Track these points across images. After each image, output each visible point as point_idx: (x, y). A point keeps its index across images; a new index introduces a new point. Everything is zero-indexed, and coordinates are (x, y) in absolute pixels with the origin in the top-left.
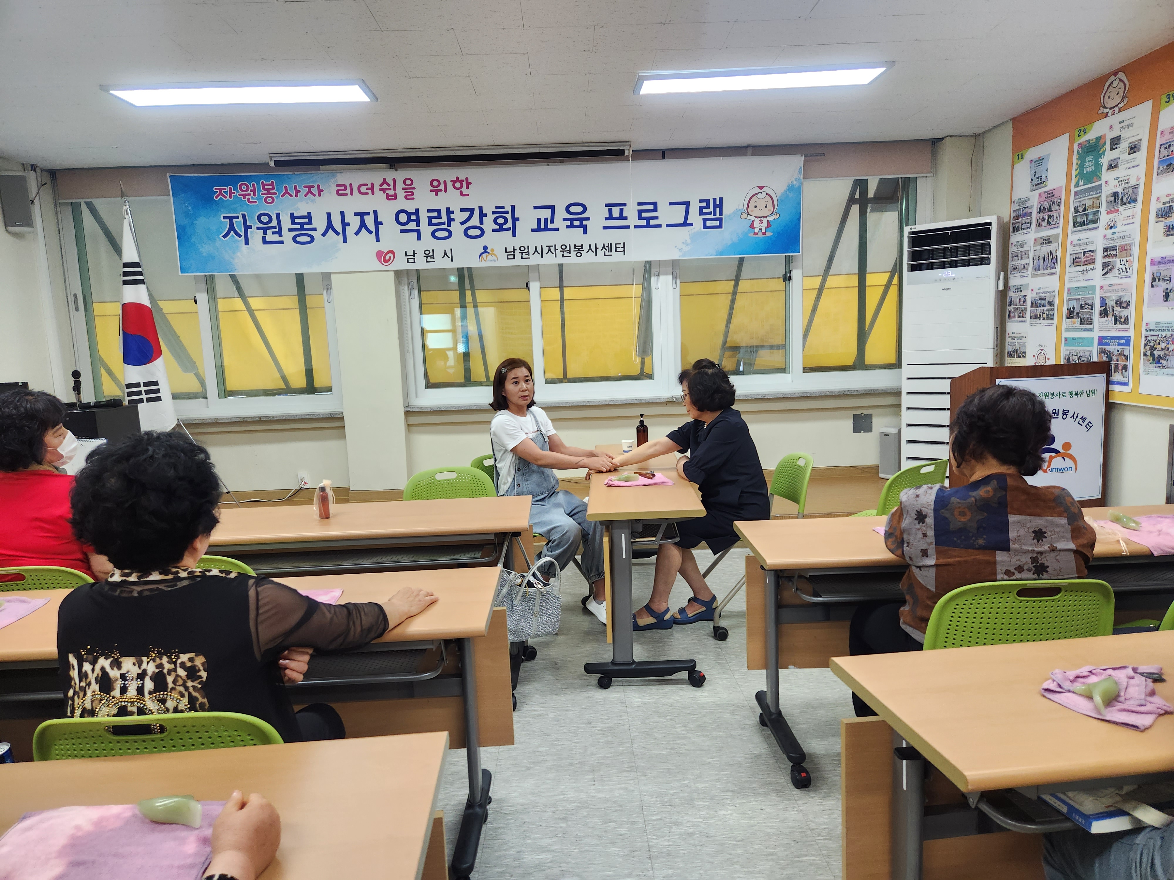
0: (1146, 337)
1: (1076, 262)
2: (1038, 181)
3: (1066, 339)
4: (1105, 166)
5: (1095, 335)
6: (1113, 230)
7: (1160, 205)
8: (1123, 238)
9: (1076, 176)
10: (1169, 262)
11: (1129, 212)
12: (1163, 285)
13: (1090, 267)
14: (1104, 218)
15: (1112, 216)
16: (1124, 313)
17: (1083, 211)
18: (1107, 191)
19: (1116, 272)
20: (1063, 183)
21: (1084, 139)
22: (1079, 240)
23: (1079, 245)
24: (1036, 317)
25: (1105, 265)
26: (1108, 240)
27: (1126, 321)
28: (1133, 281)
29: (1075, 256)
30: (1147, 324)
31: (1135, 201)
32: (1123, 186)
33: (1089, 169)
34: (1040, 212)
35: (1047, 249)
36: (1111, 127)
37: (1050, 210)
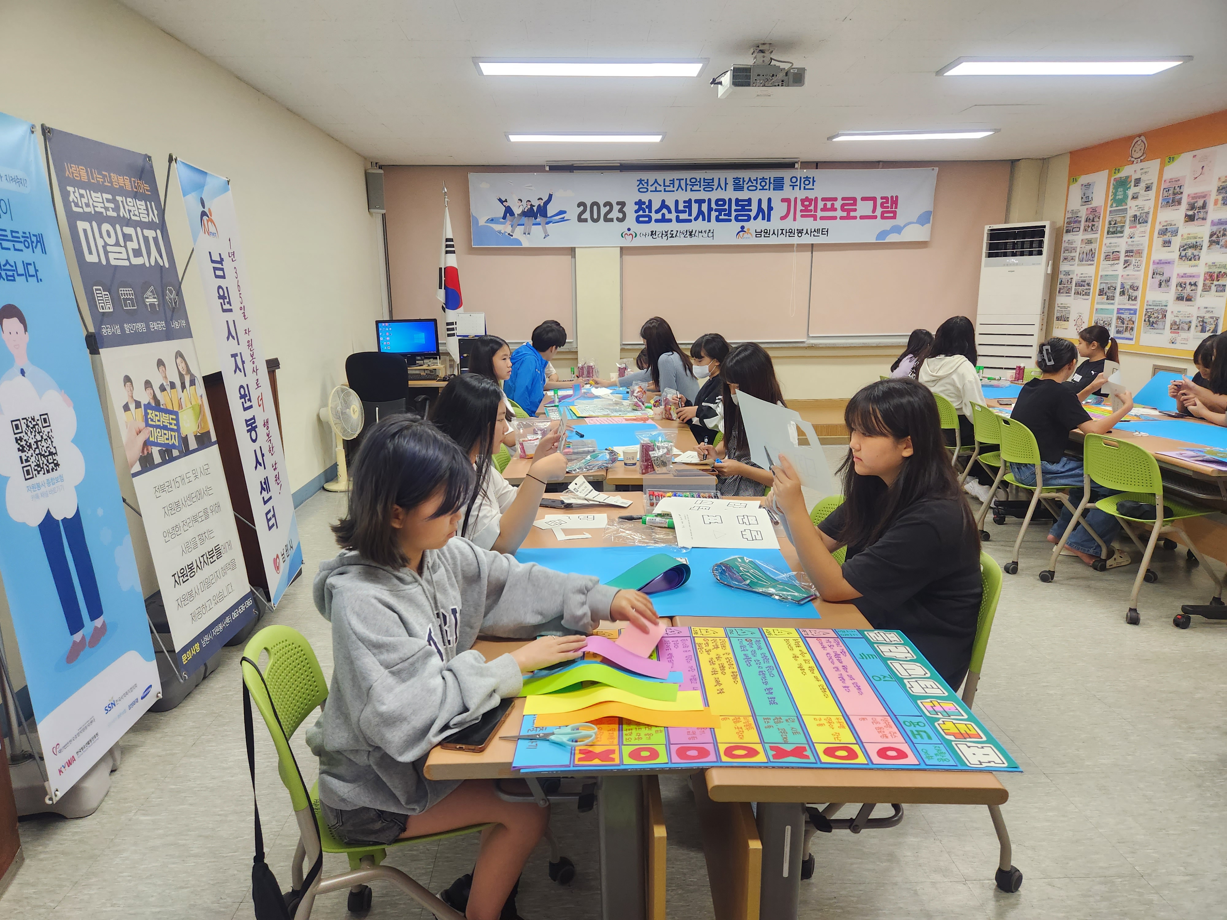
0: (1146, 309)
1: (1107, 258)
2: (1086, 200)
3: (1096, 309)
4: (1130, 197)
5: (1115, 307)
6: (1132, 239)
7: (1161, 227)
8: (1138, 245)
9: (1111, 200)
10: (1163, 263)
11: (1143, 229)
12: (1158, 277)
13: (1116, 262)
14: (1127, 231)
15: (1132, 230)
16: (1135, 294)
17: (1115, 224)
18: (1131, 213)
19: (1131, 266)
20: (1102, 203)
21: (1118, 176)
22: (1110, 243)
23: (1110, 247)
24: (1078, 293)
25: (1126, 262)
26: (1129, 245)
27: (1135, 299)
28: (1142, 273)
29: (1107, 254)
30: (1148, 301)
31: (1146, 222)
32: (1140, 212)
33: (1120, 196)
34: (1086, 221)
35: (1089, 247)
36: (1135, 171)
37: (1093, 221)
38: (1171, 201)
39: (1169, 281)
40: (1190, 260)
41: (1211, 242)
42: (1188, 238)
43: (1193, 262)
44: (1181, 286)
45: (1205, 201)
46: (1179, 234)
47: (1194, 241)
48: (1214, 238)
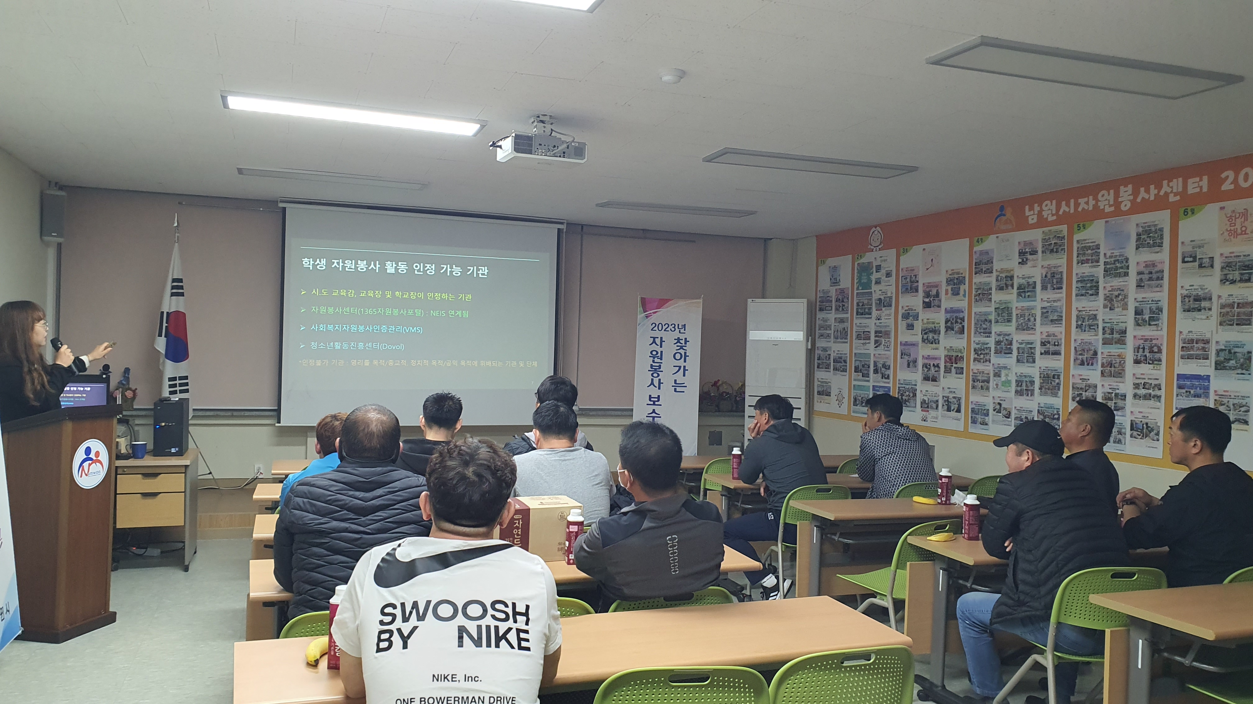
0: (899, 388)
2: (835, 282)
3: (854, 385)
4: (873, 282)
5: (871, 384)
6: (880, 321)
7: (904, 311)
8: (886, 326)
9: (857, 283)
10: (909, 345)
11: (888, 312)
12: (906, 358)
13: (868, 341)
14: (875, 313)
15: (878, 312)
16: (887, 373)
17: (862, 306)
19: (882, 346)
20: (849, 285)
21: (861, 261)
22: (860, 323)
23: (860, 327)
24: (837, 370)
25: (876, 342)
26: (878, 326)
27: (888, 378)
28: (891, 353)
29: (858, 333)
30: (899, 380)
31: (891, 306)
32: (884, 296)
33: (864, 280)
34: (837, 301)
35: (841, 326)
36: (875, 258)
37: (843, 301)
38: (909, 288)
39: (916, 362)
40: (932, 343)
41: (948, 329)
42: (928, 323)
43: (934, 345)
44: (926, 367)
45: (937, 290)
46: (920, 318)
47: (933, 326)
48: (949, 324)
